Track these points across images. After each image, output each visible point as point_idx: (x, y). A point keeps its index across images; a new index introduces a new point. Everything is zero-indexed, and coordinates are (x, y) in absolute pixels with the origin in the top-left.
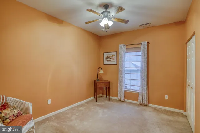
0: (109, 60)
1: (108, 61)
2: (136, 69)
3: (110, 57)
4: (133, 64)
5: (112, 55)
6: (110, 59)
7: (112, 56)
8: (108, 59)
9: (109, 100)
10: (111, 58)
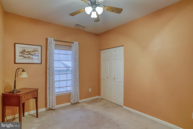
0: (28, 56)
1: (24, 57)
2: (65, 69)
3: (28, 52)
4: (62, 63)
5: (33, 49)
6: (30, 56)
7: (33, 51)
8: (24, 54)
9: (37, 117)
10: (32, 53)
